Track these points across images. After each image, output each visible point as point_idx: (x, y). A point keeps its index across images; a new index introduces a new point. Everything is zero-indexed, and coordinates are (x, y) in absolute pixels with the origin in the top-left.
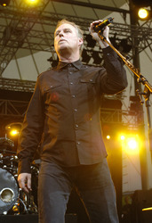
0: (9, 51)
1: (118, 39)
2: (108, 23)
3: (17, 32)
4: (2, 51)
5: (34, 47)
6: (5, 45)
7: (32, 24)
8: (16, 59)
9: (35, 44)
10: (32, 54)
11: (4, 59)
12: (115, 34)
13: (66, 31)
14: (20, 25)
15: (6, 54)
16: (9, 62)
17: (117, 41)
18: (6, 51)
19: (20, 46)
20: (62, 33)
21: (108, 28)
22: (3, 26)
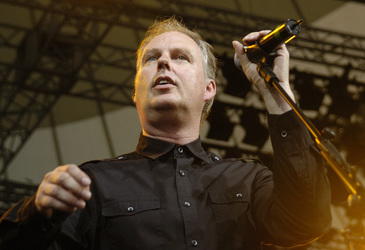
0: (33, 101)
1: (354, 82)
2: (284, 34)
3: (60, 48)
4: (11, 100)
5: (106, 93)
6: (20, 85)
7: (102, 27)
8: (53, 125)
9: (109, 85)
10: (101, 113)
11: (16, 126)
12: (348, 68)
13: (177, 55)
14: (69, 30)
15: (23, 112)
16: (29, 133)
17: (352, 89)
18: (22, 100)
19: (64, 90)
20: (166, 57)
21: (285, 53)
22: (17, 29)
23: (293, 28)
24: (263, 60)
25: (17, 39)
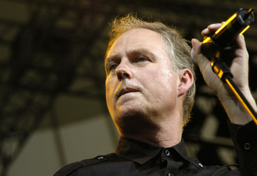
3: (56, 43)
7: (100, 20)
8: (55, 125)
14: (65, 23)
15: (20, 113)
19: (63, 87)
23: (245, 18)
24: (218, 55)
25: (10, 35)
